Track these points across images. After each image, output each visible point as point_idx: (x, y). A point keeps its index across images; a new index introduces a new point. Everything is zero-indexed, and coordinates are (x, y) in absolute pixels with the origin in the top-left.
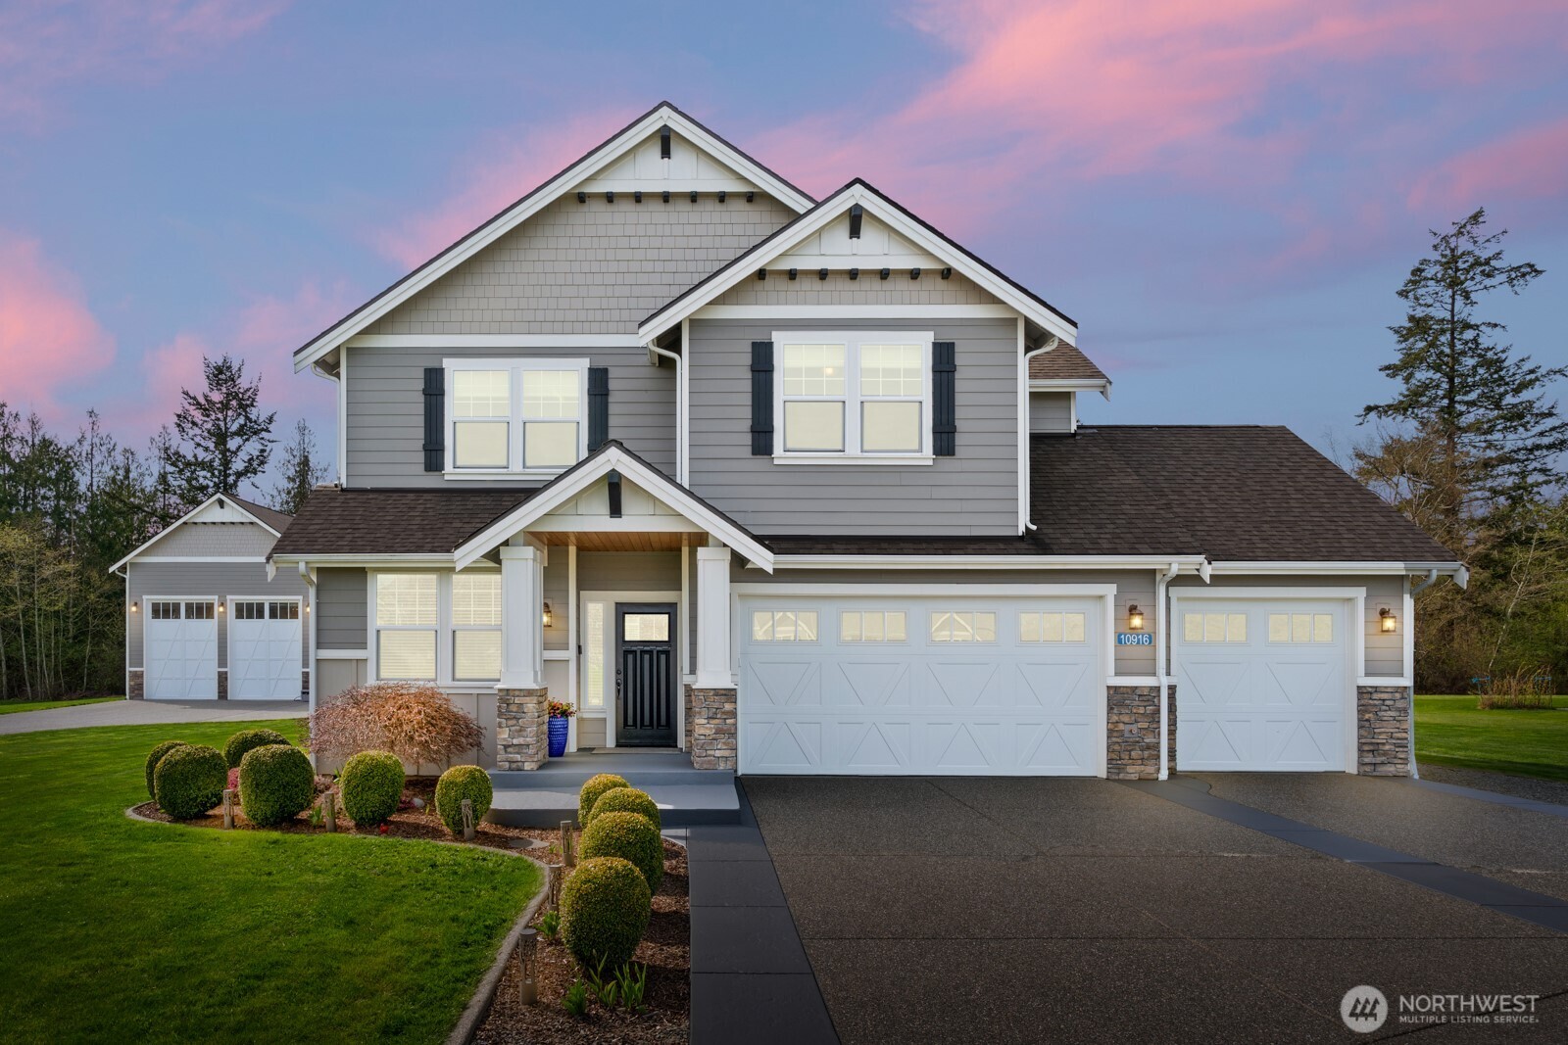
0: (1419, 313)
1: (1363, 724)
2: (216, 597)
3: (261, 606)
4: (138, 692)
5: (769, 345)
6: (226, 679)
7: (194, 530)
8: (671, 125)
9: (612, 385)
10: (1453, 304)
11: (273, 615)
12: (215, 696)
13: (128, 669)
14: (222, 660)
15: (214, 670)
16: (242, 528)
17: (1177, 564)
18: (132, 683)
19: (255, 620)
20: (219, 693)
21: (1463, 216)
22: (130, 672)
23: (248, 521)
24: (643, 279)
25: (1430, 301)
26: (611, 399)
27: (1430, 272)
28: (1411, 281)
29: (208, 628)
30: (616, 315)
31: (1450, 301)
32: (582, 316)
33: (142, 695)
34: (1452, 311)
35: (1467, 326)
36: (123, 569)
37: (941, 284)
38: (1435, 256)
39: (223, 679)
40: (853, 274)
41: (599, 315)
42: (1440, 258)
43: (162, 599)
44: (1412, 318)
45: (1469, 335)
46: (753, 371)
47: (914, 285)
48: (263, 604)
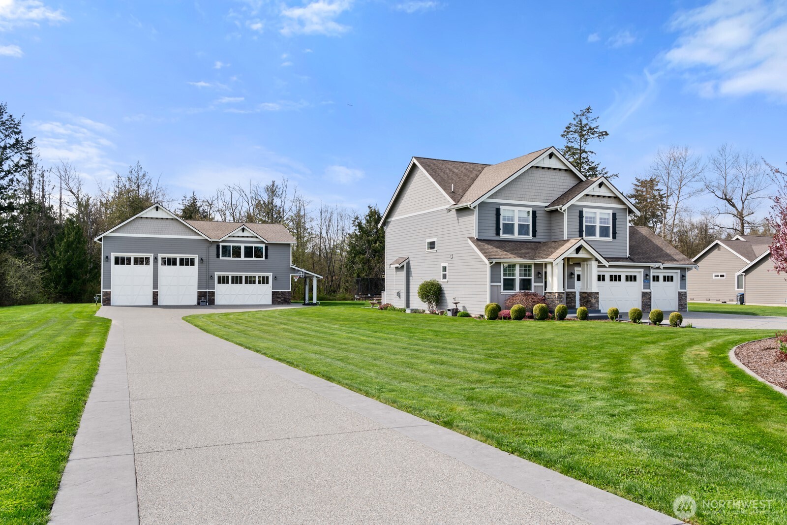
0: (570, 145)
1: (680, 300)
2: (152, 255)
3: (175, 259)
4: (107, 302)
5: (582, 211)
6: (157, 295)
7: (141, 221)
8: (554, 152)
9: (537, 215)
10: (581, 143)
11: (181, 264)
12: (151, 304)
13: (102, 290)
14: (155, 285)
15: (150, 291)
16: (167, 221)
17: (657, 265)
18: (104, 298)
19: (172, 266)
20: (153, 302)
21: (584, 108)
22: (103, 292)
23: (172, 218)
24: (544, 188)
25: (573, 140)
26: (537, 219)
27: (573, 129)
28: (565, 131)
29: (148, 269)
30: (538, 197)
31: (580, 142)
32: (531, 197)
33: (110, 304)
34: (580, 146)
35: (584, 151)
36: (100, 240)
37: (614, 200)
38: (575, 122)
39: (155, 295)
40: (598, 196)
41: (534, 197)
42: (576, 124)
43: (120, 255)
44: (567, 147)
45: (584, 155)
46: (579, 217)
47: (609, 199)
48: (176, 258)
